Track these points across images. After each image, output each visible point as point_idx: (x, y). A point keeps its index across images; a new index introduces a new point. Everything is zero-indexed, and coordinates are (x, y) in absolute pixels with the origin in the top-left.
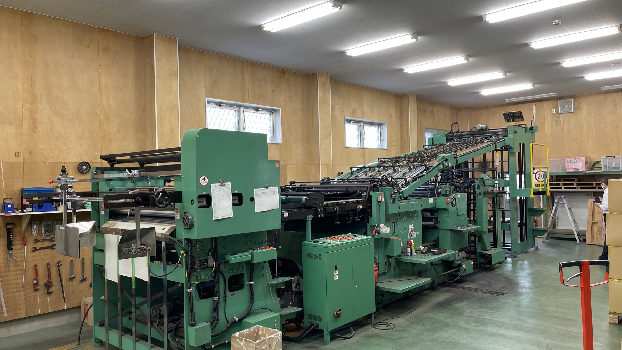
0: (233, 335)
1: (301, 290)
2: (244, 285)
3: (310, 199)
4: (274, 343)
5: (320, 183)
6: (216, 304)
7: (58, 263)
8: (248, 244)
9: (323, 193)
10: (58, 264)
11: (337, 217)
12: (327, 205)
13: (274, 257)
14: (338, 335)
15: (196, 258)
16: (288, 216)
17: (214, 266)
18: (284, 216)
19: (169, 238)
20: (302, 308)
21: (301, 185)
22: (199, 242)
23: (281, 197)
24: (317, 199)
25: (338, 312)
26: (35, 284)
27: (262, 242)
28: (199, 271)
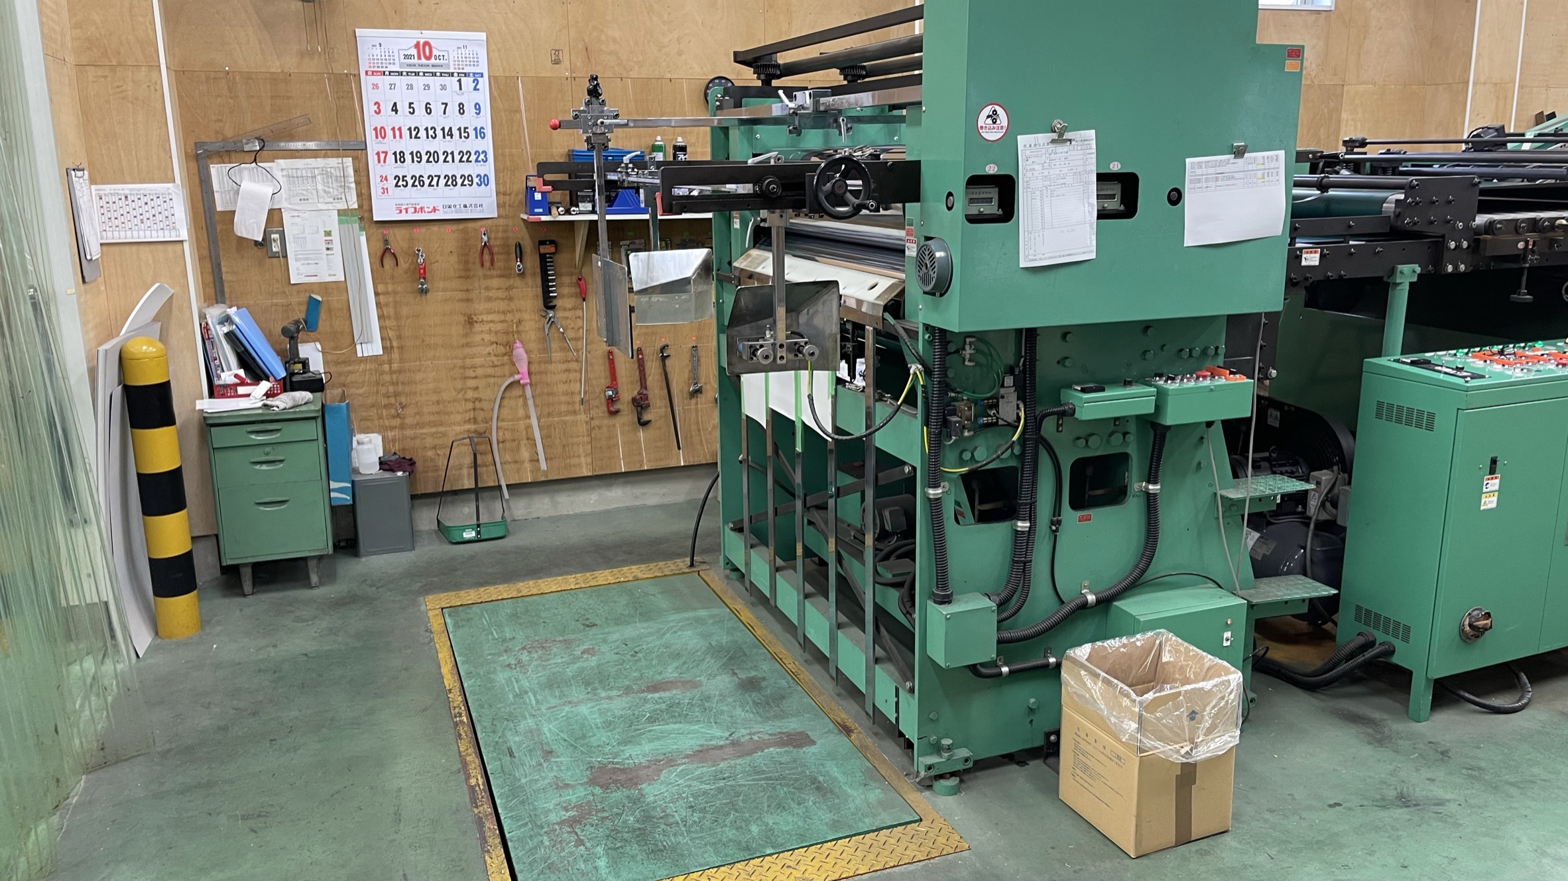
0: (1070, 652)
1: (1339, 522)
2: (1125, 494)
3: (1417, 203)
4: (1208, 709)
5: (1464, 147)
6: (1022, 545)
7: (663, 349)
8: (1149, 356)
9: (1477, 180)
10: (662, 352)
11: (1525, 278)
12: (1490, 227)
13: (1243, 408)
14: (1467, 695)
15: (958, 393)
16: (1317, 263)
17: (1019, 423)
18: (1304, 263)
19: (884, 319)
20: (1338, 587)
21: (1388, 152)
22: (973, 340)
23: (1297, 191)
24: (1450, 202)
25: (1478, 620)
26: (610, 398)
27: (1204, 352)
28: (966, 434)
